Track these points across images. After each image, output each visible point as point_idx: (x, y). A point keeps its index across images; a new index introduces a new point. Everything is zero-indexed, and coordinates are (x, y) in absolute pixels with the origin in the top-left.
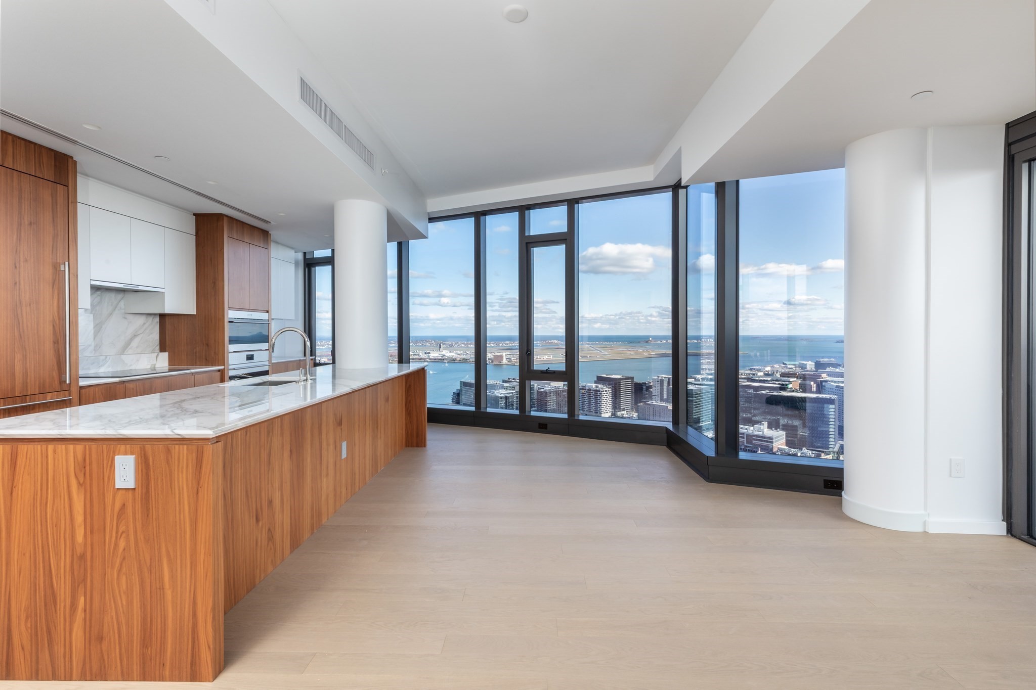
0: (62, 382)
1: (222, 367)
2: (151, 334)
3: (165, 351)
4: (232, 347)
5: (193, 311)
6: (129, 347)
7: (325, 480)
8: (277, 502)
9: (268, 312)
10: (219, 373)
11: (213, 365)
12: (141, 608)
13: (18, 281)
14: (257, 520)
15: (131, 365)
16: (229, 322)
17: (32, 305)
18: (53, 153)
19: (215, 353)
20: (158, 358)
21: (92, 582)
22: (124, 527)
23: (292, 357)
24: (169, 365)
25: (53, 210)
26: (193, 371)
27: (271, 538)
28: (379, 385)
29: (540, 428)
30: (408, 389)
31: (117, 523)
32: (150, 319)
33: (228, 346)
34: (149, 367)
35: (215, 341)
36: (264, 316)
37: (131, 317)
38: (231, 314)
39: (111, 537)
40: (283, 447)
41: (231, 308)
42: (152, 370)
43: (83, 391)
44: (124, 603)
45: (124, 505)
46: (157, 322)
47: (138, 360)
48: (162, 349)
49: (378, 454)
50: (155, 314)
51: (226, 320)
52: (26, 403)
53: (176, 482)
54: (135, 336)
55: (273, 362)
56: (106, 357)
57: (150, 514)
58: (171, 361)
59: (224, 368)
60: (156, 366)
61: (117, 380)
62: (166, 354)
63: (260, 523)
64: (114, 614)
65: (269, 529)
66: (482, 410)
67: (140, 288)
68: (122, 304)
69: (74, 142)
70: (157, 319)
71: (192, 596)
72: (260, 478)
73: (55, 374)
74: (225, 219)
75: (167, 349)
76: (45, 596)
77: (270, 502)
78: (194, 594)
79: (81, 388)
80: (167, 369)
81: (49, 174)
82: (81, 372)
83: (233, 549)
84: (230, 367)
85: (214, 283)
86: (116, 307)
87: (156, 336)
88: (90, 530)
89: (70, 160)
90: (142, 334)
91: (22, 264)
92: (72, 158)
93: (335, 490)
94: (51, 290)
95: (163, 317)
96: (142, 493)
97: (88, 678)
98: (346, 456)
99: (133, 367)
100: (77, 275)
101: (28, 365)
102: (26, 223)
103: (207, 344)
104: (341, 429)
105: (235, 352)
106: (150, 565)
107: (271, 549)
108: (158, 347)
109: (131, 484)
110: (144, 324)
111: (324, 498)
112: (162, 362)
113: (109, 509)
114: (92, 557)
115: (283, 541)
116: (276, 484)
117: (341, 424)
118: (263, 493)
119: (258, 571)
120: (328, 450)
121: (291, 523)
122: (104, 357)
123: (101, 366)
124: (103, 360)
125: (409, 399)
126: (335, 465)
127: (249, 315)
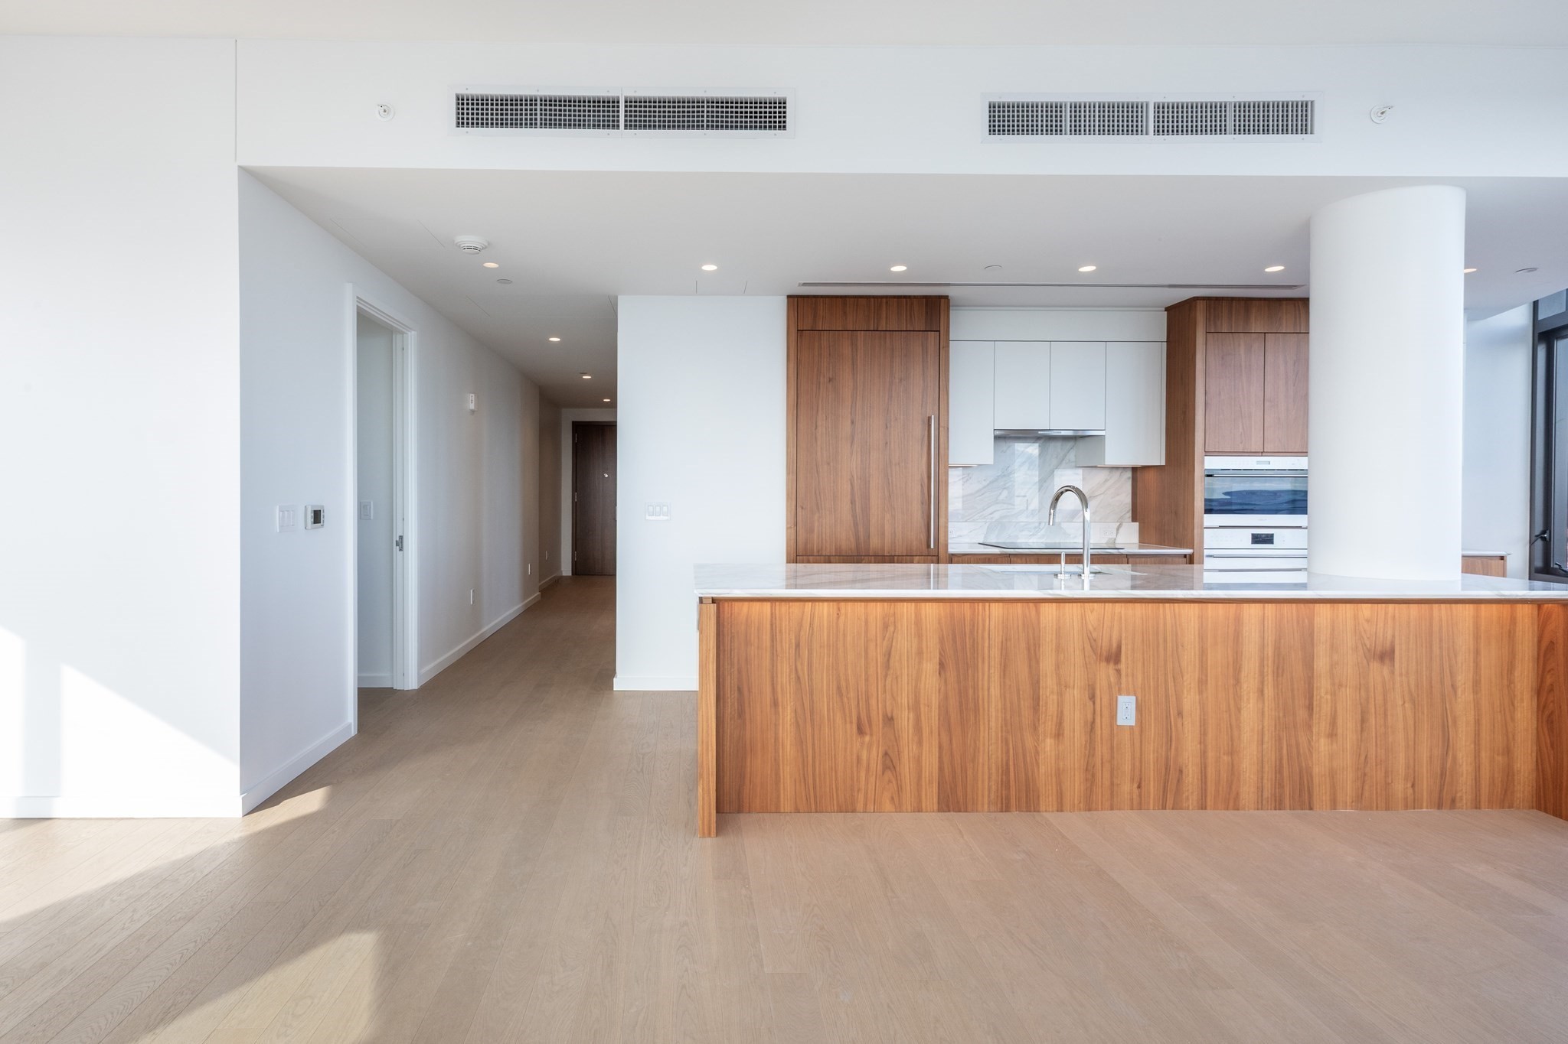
1: (1190, 550)
2: (1118, 495)
3: (1137, 521)
4: (1211, 520)
5: (1162, 461)
7: (1050, 740)
8: (905, 723)
10: (1184, 558)
14: (861, 731)
16: (1208, 476)
20: (1121, 530)
24: (1138, 540)
27: (890, 763)
32: (1117, 473)
33: (1202, 518)
34: (1104, 541)
36: (1294, 462)
37: (1085, 472)
38: (1212, 463)
41: (1208, 453)
42: (1109, 546)
46: (1129, 478)
48: (1134, 519)
50: (1125, 468)
51: (1198, 474)
58: (1143, 535)
59: (1194, 553)
60: (1117, 542)
62: (1136, 524)
63: (867, 737)
65: (886, 754)
68: (1072, 456)
70: (1129, 474)
74: (1201, 305)
75: (1138, 517)
79: (953, 555)
80: (1133, 544)
84: (1207, 552)
85: (1184, 414)
86: (1063, 460)
87: (1127, 498)
89: (944, 300)
90: (1102, 496)
93: (1090, 771)
95: (1138, 470)
98: (1132, 722)
104: (1118, 671)
105: (1211, 527)
107: (890, 781)
108: (1128, 514)
110: (1106, 481)
111: (1045, 768)
112: (1128, 535)
115: (919, 784)
116: (904, 700)
117: (1117, 661)
118: (873, 702)
119: (861, 797)
120: (1060, 694)
121: (941, 769)
122: (1037, 524)
123: (1033, 535)
124: (1035, 528)
125: (1549, 680)
126: (1091, 727)
127: (1258, 463)
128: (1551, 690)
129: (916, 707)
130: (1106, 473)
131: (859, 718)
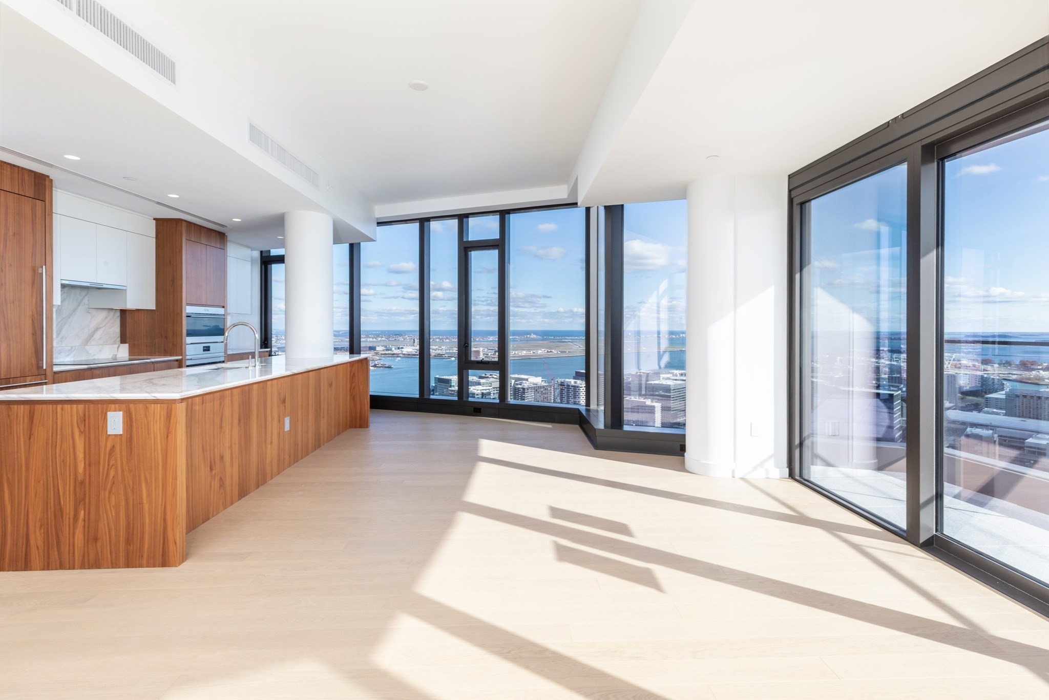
0: (39, 367)
1: (180, 357)
2: (113, 327)
3: (125, 343)
4: (189, 340)
5: (152, 306)
6: (92, 339)
7: (269, 446)
8: (227, 458)
9: (223, 307)
10: (177, 363)
11: (171, 355)
12: (126, 518)
13: (3, 282)
14: (211, 469)
15: (94, 355)
16: (187, 316)
17: (15, 303)
18: (33, 174)
19: (173, 344)
20: (119, 349)
21: (89, 500)
22: (114, 462)
23: (246, 349)
24: (130, 355)
25: (32, 222)
26: (153, 360)
27: (222, 485)
28: (322, 370)
29: (474, 412)
30: (353, 376)
31: (109, 459)
32: (112, 313)
33: (185, 339)
34: (110, 357)
35: (173, 334)
36: (220, 311)
37: (94, 312)
38: (189, 310)
39: (104, 469)
40: (232, 416)
41: (188, 304)
42: (114, 360)
43: (57, 376)
44: (114, 514)
45: (114, 446)
46: (118, 316)
47: (100, 351)
48: (123, 340)
49: (321, 431)
50: (116, 310)
51: (184, 315)
52: (10, 384)
53: (152, 431)
54: (97, 329)
55: (228, 353)
56: (72, 348)
57: (133, 453)
58: (131, 353)
59: (182, 359)
60: (117, 356)
61: (86, 367)
62: (127, 346)
63: (214, 472)
64: (106, 522)
65: (221, 478)
66: (426, 397)
67: (105, 286)
68: (86, 300)
69: (51, 166)
70: (118, 314)
71: (163, 508)
72: (214, 438)
73: (34, 361)
74: (184, 224)
75: (128, 341)
76: (55, 511)
77: (222, 457)
78: (165, 507)
79: (55, 373)
80: (127, 359)
81: (29, 191)
82: (55, 361)
83: (192, 487)
84: (188, 357)
85: (173, 281)
86: (81, 303)
87: (117, 329)
88: (89, 465)
89: (47, 179)
90: (104, 328)
91: (7, 268)
92: (48, 177)
93: (279, 456)
94: (31, 289)
95: (123, 312)
96: (127, 438)
97: (86, 567)
98: (289, 429)
99: (96, 357)
100: (52, 277)
101: (12, 353)
102: (11, 234)
103: (166, 337)
104: (285, 406)
105: (192, 344)
106: (133, 488)
107: (222, 493)
108: (119, 339)
109: (120, 431)
110: (106, 318)
111: (268, 461)
112: (123, 353)
113: (102, 449)
114: (90, 483)
115: (232, 490)
116: (227, 444)
117: (285, 403)
118: (216, 450)
119: (212, 508)
120: (272, 423)
121: (239, 477)
122: (70, 348)
123: (68, 355)
124: (69, 350)
125: (353, 385)
126: (279, 434)
127: (205, 310)
128: (354, 388)
129: (231, 447)
130: (107, 310)
131: (211, 462)
